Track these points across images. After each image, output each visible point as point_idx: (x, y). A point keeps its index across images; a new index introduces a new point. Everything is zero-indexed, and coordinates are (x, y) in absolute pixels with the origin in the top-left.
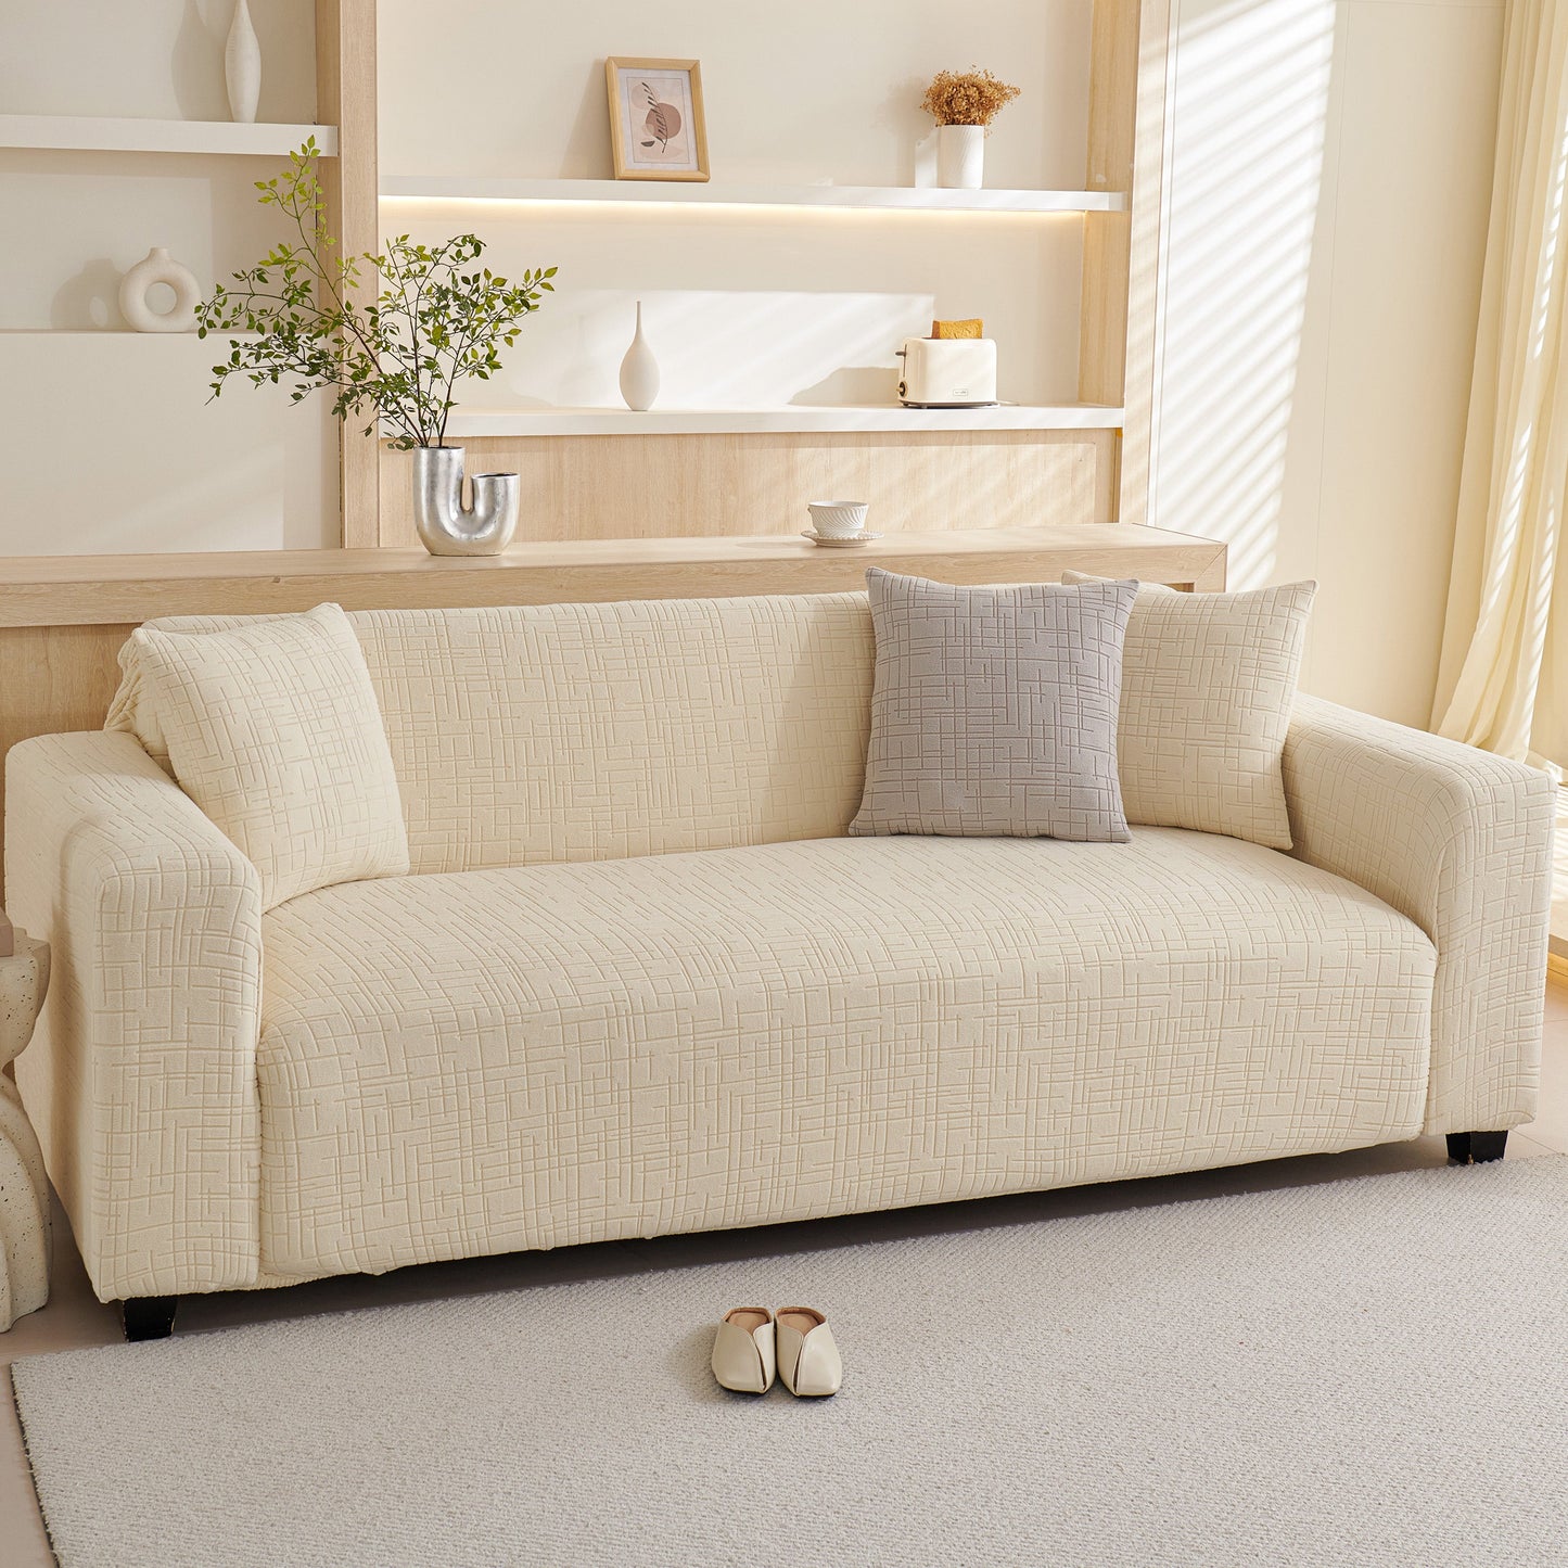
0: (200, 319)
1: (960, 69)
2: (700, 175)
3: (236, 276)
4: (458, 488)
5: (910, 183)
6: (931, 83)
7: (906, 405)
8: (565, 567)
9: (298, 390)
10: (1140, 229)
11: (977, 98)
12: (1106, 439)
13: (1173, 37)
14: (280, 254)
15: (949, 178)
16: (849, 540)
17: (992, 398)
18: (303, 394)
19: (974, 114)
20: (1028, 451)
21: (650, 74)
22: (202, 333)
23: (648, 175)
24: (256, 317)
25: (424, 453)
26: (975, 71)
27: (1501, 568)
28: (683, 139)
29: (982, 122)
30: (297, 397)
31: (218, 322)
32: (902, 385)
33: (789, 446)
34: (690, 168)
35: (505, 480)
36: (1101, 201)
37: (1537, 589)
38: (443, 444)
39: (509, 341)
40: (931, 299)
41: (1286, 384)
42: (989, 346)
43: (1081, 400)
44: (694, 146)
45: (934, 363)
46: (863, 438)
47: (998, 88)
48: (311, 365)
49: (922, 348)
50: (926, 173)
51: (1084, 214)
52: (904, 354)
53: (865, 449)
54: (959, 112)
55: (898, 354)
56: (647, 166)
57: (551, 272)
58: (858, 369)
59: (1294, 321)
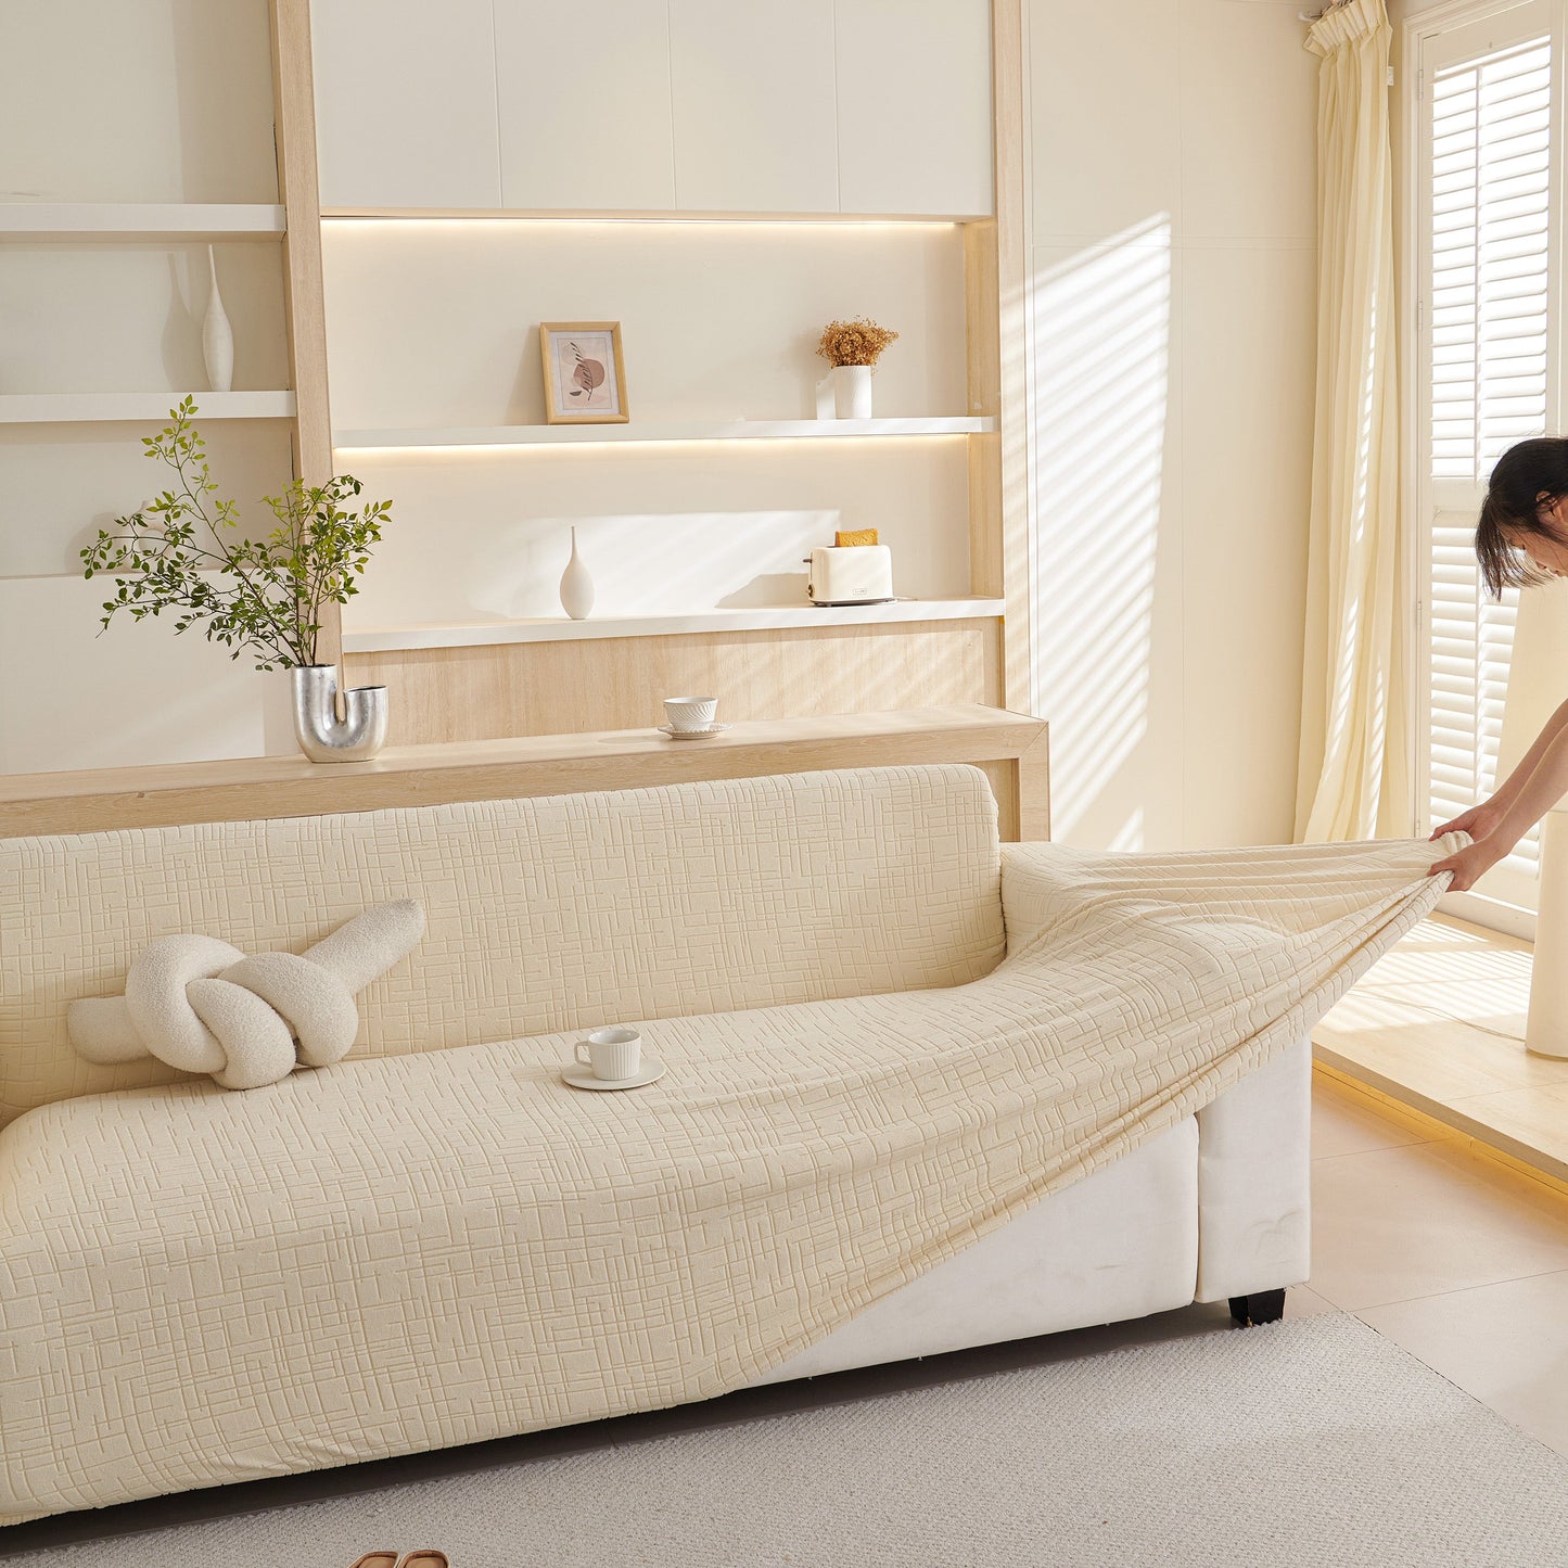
0: (87, 562)
1: (847, 319)
2: (621, 418)
3: (118, 522)
4: (332, 701)
5: (812, 415)
6: (823, 333)
7: (817, 604)
8: (417, 771)
9: (183, 621)
10: (1008, 447)
11: (861, 341)
12: (991, 626)
13: (1029, 284)
14: (165, 501)
15: (844, 411)
16: (701, 732)
17: (889, 595)
18: (187, 624)
19: (860, 356)
20: (922, 639)
21: (578, 335)
22: (88, 574)
23: (581, 419)
24: (142, 557)
25: (299, 672)
26: (859, 320)
27: (1339, 724)
28: (607, 388)
29: (868, 362)
30: (181, 626)
31: (104, 563)
32: (810, 587)
33: (709, 645)
34: (612, 411)
35: (374, 694)
36: (976, 424)
37: (1372, 739)
38: (316, 662)
39: (359, 568)
40: (837, 513)
41: (1147, 573)
42: (883, 552)
43: (972, 593)
44: (615, 394)
45: (834, 568)
46: (775, 634)
47: (879, 333)
48: (193, 597)
49: (824, 555)
50: (826, 408)
51: (967, 436)
52: (811, 561)
53: (778, 643)
54: (847, 355)
55: (805, 561)
56: (576, 412)
57: (387, 505)
58: (776, 575)
59: (1151, 518)
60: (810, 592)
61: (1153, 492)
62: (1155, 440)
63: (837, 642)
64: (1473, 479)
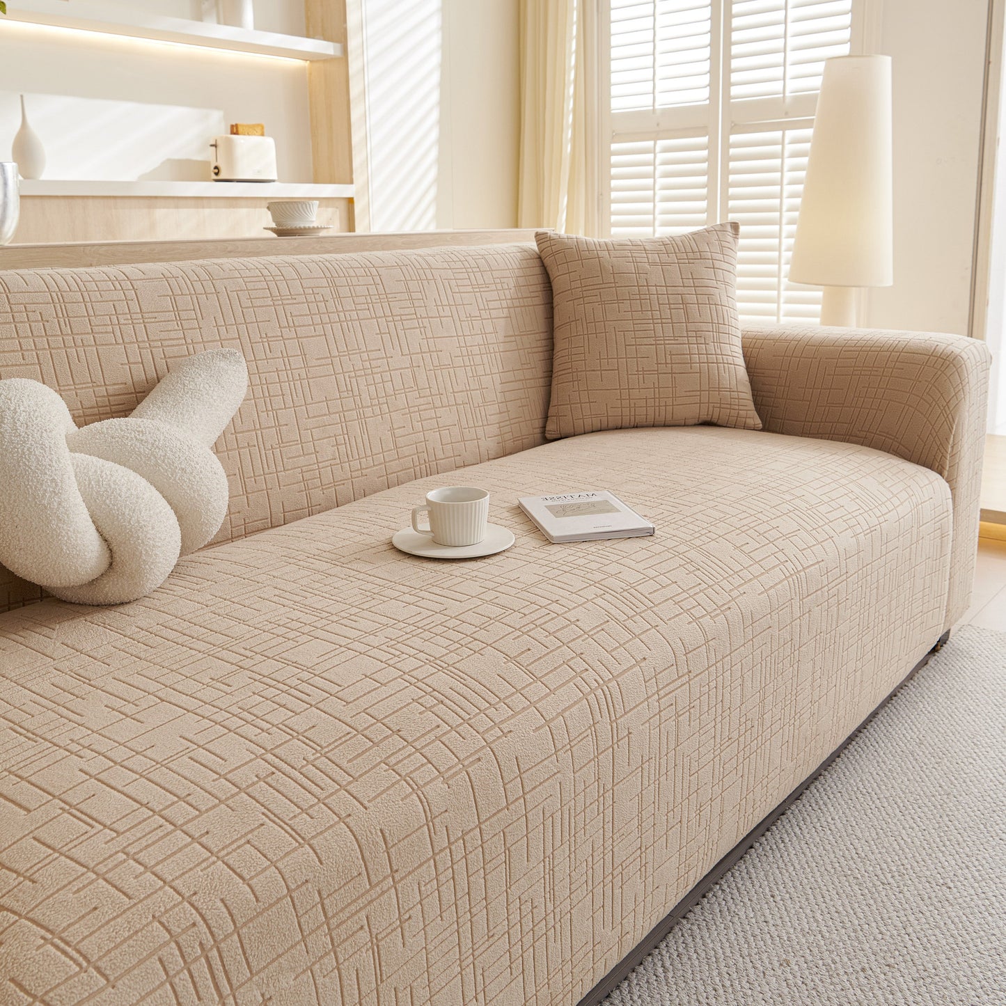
7: (222, 180)
10: (354, 67)
12: (343, 205)
17: (274, 177)
32: (216, 168)
36: (326, 48)
41: (433, 173)
42: (269, 142)
45: (239, 152)
49: (227, 140)
53: (201, 210)
55: (212, 145)
58: (180, 160)
59: (434, 134)
60: (216, 171)
61: (435, 115)
62: (435, 78)
63: (243, 211)
64: (652, 108)
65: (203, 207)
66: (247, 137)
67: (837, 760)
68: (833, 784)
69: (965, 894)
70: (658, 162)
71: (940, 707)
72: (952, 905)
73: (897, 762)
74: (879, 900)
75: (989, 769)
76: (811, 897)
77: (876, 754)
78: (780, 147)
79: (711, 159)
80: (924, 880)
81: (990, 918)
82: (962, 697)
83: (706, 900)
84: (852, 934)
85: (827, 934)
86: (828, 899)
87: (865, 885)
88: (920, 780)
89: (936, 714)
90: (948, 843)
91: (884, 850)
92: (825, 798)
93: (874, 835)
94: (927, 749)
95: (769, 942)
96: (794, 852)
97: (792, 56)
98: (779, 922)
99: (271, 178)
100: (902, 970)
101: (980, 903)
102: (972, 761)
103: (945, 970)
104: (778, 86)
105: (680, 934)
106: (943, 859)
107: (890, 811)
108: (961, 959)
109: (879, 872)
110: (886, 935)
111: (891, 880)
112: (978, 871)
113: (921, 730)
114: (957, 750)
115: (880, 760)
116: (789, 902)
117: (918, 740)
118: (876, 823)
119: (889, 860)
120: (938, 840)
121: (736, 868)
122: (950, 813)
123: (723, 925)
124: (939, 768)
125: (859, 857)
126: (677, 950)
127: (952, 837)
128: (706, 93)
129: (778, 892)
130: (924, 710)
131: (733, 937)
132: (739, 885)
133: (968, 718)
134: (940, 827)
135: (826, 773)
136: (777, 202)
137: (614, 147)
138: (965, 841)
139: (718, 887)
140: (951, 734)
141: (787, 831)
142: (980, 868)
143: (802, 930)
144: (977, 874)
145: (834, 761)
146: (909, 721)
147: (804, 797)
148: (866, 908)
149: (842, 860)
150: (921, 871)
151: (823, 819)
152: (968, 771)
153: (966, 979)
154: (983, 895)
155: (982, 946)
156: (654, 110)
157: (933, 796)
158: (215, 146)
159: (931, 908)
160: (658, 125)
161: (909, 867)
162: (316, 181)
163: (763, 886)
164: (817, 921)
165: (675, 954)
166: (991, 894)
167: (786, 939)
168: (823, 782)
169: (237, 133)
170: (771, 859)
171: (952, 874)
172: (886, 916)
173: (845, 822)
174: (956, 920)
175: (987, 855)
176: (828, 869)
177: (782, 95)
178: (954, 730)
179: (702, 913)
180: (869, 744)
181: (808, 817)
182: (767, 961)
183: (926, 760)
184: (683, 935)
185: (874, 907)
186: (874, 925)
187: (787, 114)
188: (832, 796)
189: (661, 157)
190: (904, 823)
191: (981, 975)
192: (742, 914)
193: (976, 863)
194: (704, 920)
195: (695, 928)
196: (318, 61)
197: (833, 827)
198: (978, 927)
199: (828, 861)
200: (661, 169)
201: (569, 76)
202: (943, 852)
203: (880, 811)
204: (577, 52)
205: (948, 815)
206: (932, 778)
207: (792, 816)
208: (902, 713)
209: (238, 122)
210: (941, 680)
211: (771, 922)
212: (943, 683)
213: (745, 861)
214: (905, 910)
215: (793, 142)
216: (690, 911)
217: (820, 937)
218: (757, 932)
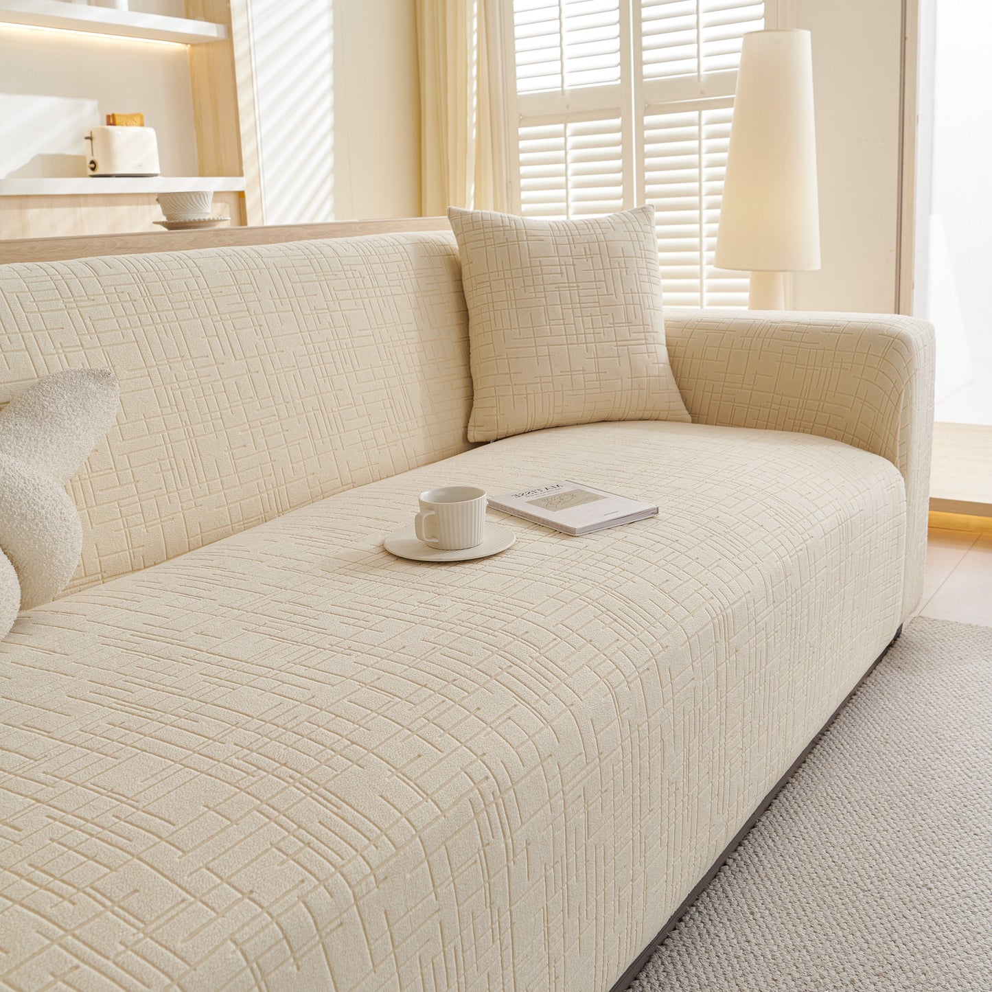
7: (99, 176)
10: (239, 50)
12: (233, 200)
17: (157, 171)
32: (92, 162)
36: (211, 29)
40: (96, 104)
41: (329, 163)
42: (150, 133)
45: (116, 144)
49: (104, 132)
53: (77, 209)
55: (87, 138)
58: (53, 155)
60: (93, 166)
61: (328, 101)
62: (328, 60)
64: (560, 89)
65: (80, 206)
66: (125, 128)
67: (804, 765)
68: (801, 792)
69: (947, 894)
70: (569, 146)
71: (901, 703)
72: (934, 906)
73: (864, 763)
74: (861, 908)
75: (956, 763)
76: (792, 911)
77: (841, 756)
78: (697, 128)
79: (625, 142)
80: (903, 883)
81: (973, 917)
82: (921, 692)
83: (683, 924)
84: (838, 947)
85: (812, 949)
86: (808, 911)
87: (845, 894)
88: (889, 780)
89: (897, 711)
90: (923, 843)
91: (861, 856)
92: (796, 806)
93: (848, 840)
94: (892, 747)
95: (753, 962)
96: (769, 866)
97: (705, 33)
98: (761, 940)
99: (153, 172)
100: (892, 978)
101: (961, 901)
102: (938, 756)
103: (935, 974)
104: (692, 64)
105: (660, 963)
106: (920, 860)
107: (863, 815)
108: (948, 962)
109: (858, 879)
110: (872, 944)
111: (871, 887)
112: (957, 869)
113: (885, 728)
114: (923, 746)
115: (847, 763)
116: (770, 918)
117: (882, 739)
118: (849, 828)
119: (867, 865)
120: (913, 840)
121: (711, 887)
122: (922, 812)
123: (704, 949)
124: (907, 766)
125: (836, 865)
126: (658, 980)
127: (927, 837)
128: (617, 72)
129: (757, 909)
130: (884, 707)
131: (715, 960)
132: (717, 906)
133: (930, 712)
134: (914, 827)
135: (794, 780)
136: (695, 185)
137: (522, 131)
138: (940, 839)
139: (694, 909)
140: (914, 730)
141: (760, 845)
142: (958, 866)
143: (786, 946)
144: (955, 872)
145: (800, 767)
146: (871, 720)
147: (774, 808)
148: (849, 918)
149: (819, 869)
150: (900, 874)
151: (795, 829)
152: (936, 767)
153: (955, 981)
154: (964, 893)
155: (969, 946)
156: (563, 91)
157: (904, 795)
158: (90, 138)
159: (914, 911)
160: (568, 107)
161: (887, 871)
162: (202, 175)
163: (741, 905)
164: (800, 936)
165: (657, 984)
166: (971, 891)
167: (770, 957)
168: (792, 789)
169: (114, 124)
170: (746, 875)
171: (930, 874)
172: (869, 924)
173: (818, 830)
174: (940, 921)
175: (964, 852)
176: (806, 880)
177: (696, 74)
178: (917, 726)
179: (680, 938)
180: (834, 747)
181: (779, 828)
182: (753, 982)
183: (893, 759)
184: (663, 964)
185: (857, 916)
186: (858, 934)
187: (702, 94)
188: (802, 804)
189: (572, 140)
190: (878, 825)
191: (970, 976)
192: (722, 935)
193: (954, 861)
194: (684, 945)
195: (675, 954)
196: (200, 44)
197: (806, 836)
198: (962, 927)
199: (805, 872)
200: (572, 153)
201: (472, 56)
202: (919, 852)
203: (852, 816)
204: (479, 31)
205: (920, 814)
206: (901, 777)
207: (763, 828)
208: (863, 711)
209: (115, 113)
210: (898, 676)
211: (754, 941)
212: (901, 678)
213: (719, 879)
214: (888, 916)
215: (711, 122)
216: (668, 937)
217: (804, 952)
218: (740, 953)
